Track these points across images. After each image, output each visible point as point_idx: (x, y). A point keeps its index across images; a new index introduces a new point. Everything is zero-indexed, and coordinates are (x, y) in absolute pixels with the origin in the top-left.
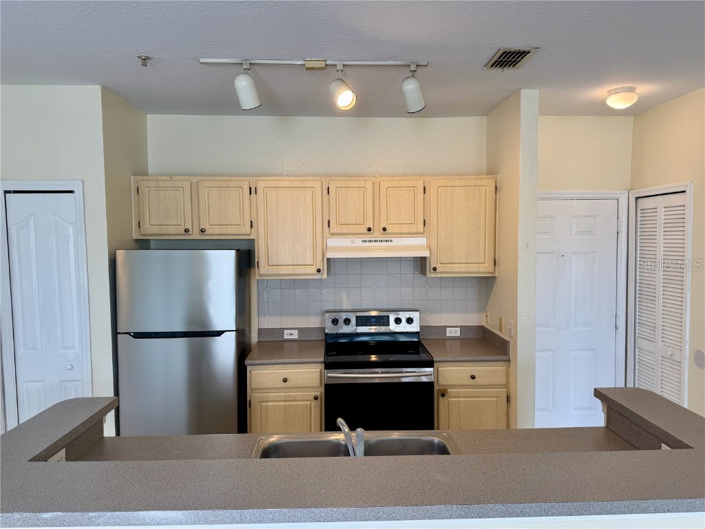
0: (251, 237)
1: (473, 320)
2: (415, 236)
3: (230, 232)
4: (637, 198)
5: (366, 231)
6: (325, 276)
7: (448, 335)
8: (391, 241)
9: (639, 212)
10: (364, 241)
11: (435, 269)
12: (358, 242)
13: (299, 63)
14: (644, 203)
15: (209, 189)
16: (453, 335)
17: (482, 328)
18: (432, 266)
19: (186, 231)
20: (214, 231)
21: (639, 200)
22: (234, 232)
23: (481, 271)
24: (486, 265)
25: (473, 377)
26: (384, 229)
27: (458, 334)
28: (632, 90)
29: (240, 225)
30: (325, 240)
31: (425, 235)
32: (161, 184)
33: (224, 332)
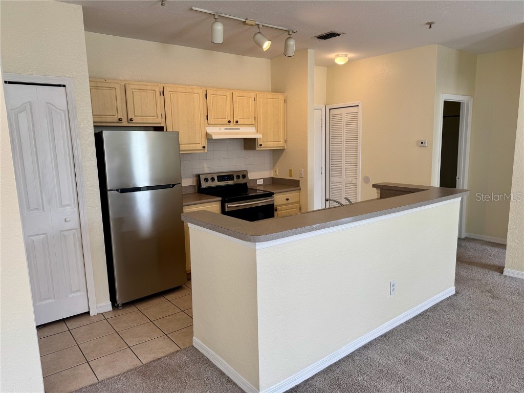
0: (161, 125)
1: (268, 174)
2: (250, 126)
3: (149, 121)
4: (330, 109)
5: (227, 123)
6: (206, 151)
7: (258, 183)
8: (239, 129)
9: (331, 116)
10: (227, 129)
11: (261, 145)
12: (222, 129)
13: (243, 20)
14: (333, 112)
15: (133, 90)
16: (260, 183)
17: (273, 178)
18: (259, 143)
19: (120, 120)
20: (137, 120)
21: (331, 110)
22: (151, 122)
23: (280, 146)
24: (282, 142)
25: (287, 199)
26: (237, 122)
27: (262, 183)
28: (346, 55)
29: (155, 116)
30: (205, 128)
31: (255, 126)
32: (99, 85)
33: (175, 184)
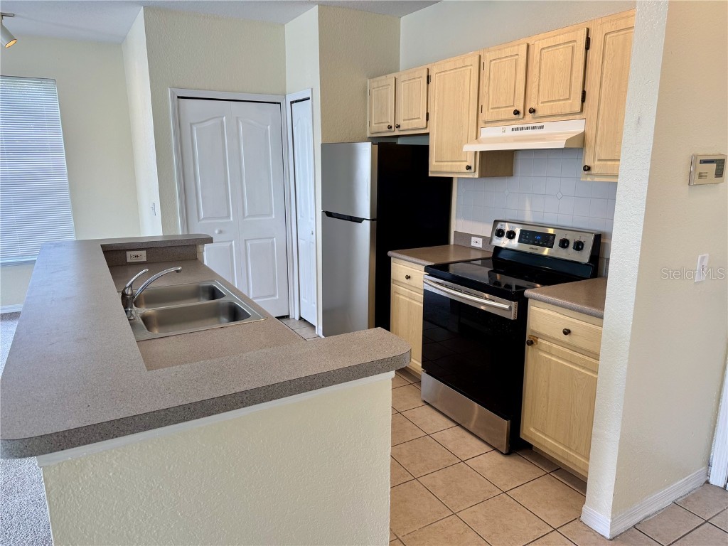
0: (427, 131)
2: (571, 117)
8: (542, 127)
10: (517, 129)
11: (586, 169)
12: (508, 130)
19: (390, 127)
25: (567, 332)
26: (532, 111)
29: (419, 118)
30: (479, 130)
31: (584, 115)
32: (380, 84)
